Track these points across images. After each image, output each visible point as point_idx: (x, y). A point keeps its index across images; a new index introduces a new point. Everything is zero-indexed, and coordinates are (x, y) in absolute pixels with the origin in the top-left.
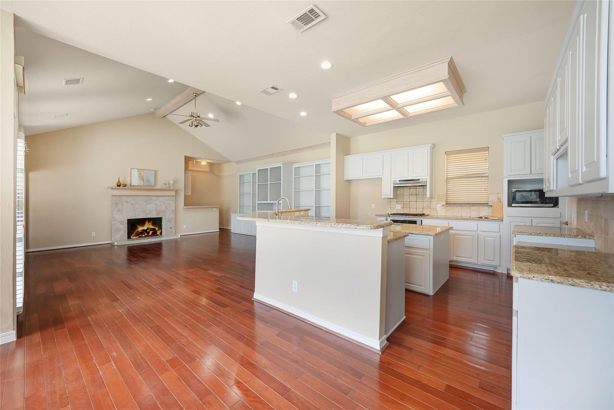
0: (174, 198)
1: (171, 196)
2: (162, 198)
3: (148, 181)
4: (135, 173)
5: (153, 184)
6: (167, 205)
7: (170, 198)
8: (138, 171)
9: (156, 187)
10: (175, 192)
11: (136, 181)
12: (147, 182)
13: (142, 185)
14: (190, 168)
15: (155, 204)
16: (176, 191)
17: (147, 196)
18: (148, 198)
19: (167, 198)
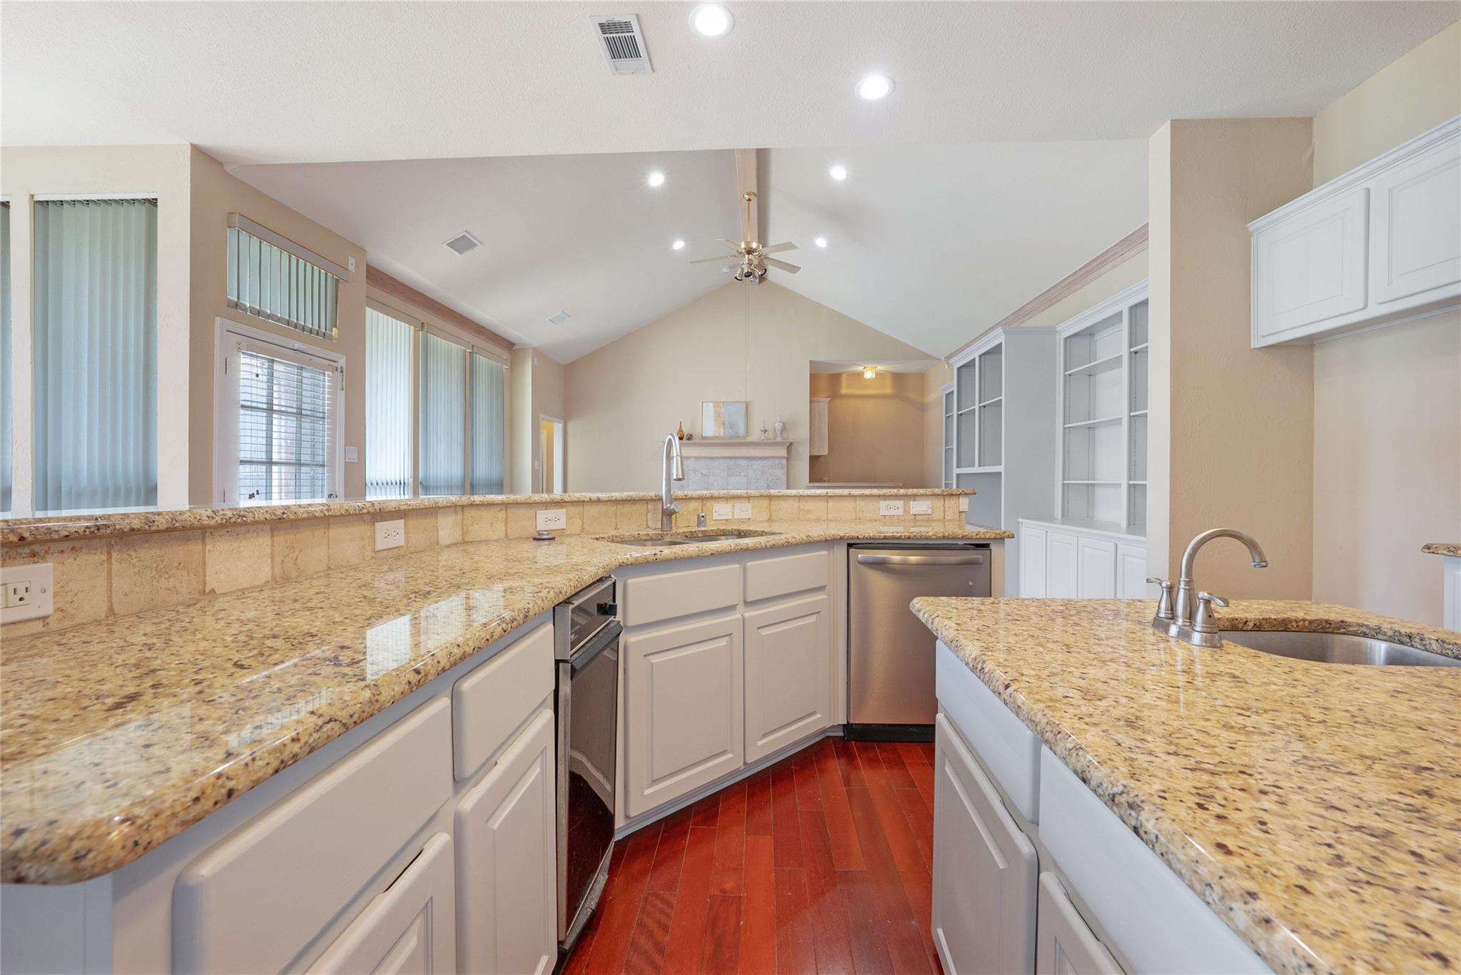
0: (784, 462)
1: (777, 457)
2: (759, 463)
3: (732, 426)
4: (709, 410)
5: (742, 432)
6: (770, 479)
7: (777, 462)
8: (714, 406)
9: (750, 439)
10: (786, 448)
11: (709, 428)
12: (731, 428)
13: (722, 434)
14: (844, 391)
15: (745, 476)
16: (790, 447)
17: (731, 458)
18: (732, 462)
19: (771, 462)
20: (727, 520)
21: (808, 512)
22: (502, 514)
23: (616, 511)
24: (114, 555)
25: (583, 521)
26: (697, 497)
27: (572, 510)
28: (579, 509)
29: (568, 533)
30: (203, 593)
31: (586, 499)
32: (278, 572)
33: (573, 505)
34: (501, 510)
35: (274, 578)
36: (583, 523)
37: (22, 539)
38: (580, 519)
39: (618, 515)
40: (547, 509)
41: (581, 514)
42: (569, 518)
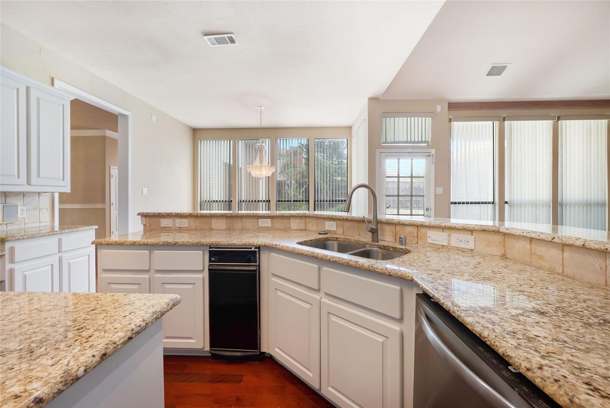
20: (443, 246)
21: (541, 257)
22: (316, 221)
23: (359, 226)
24: (196, 219)
25: (343, 228)
26: (408, 224)
27: (339, 222)
28: (342, 223)
29: (337, 233)
30: (211, 228)
31: (341, 218)
32: (228, 227)
33: (339, 221)
34: (316, 219)
35: (227, 228)
36: (344, 230)
37: (181, 215)
38: (342, 228)
39: (360, 228)
40: (329, 221)
41: (343, 225)
42: (337, 226)
